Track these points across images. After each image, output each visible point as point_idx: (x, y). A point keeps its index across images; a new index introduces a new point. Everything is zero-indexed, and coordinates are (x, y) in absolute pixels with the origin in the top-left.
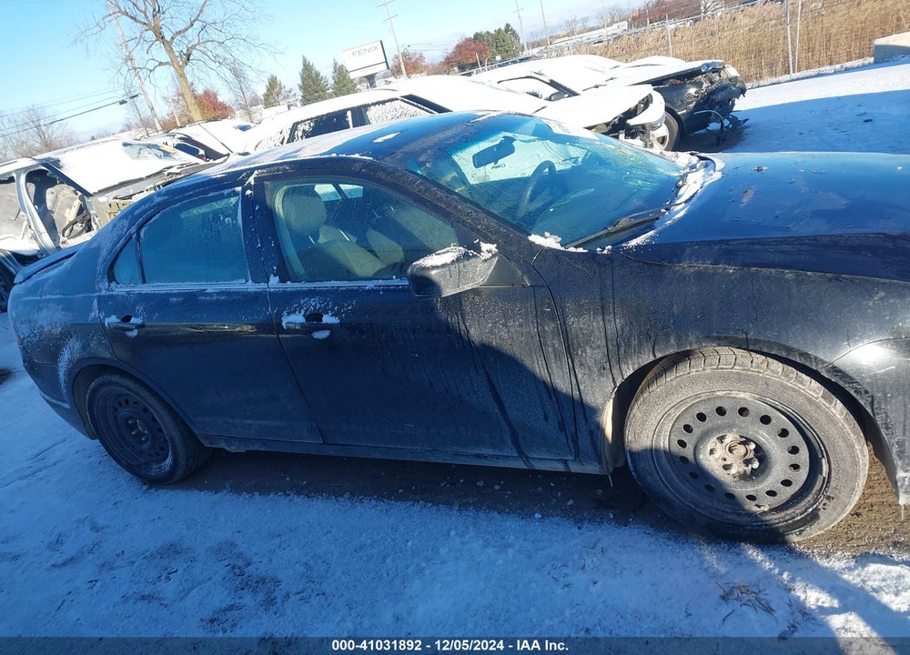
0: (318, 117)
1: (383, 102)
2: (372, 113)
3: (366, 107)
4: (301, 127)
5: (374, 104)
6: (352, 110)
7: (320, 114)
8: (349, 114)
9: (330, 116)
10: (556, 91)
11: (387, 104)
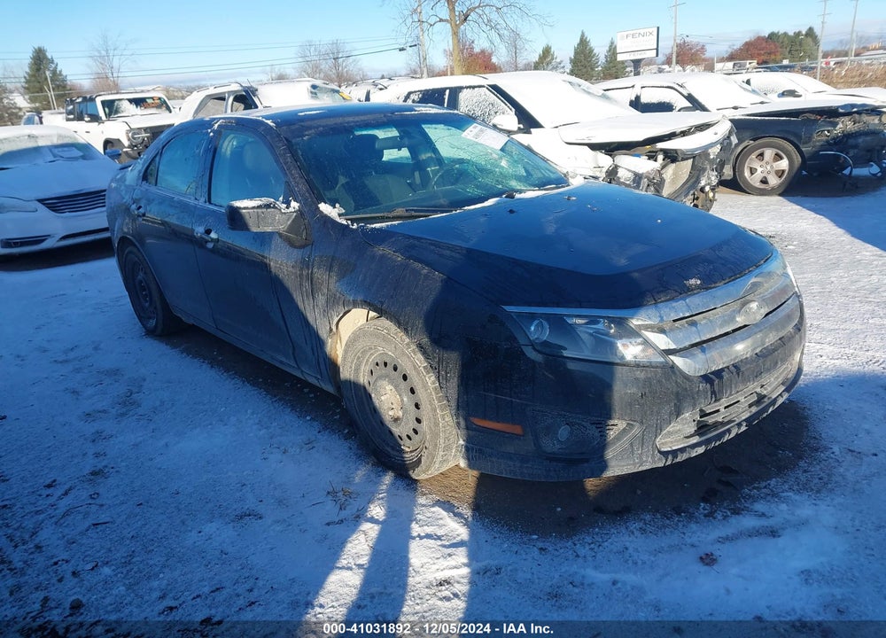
0: (427, 91)
1: (474, 87)
2: (463, 96)
3: (461, 88)
4: (412, 97)
5: (467, 87)
6: (451, 89)
7: (428, 88)
8: (448, 92)
9: (435, 91)
10: (690, 105)
11: (476, 89)
